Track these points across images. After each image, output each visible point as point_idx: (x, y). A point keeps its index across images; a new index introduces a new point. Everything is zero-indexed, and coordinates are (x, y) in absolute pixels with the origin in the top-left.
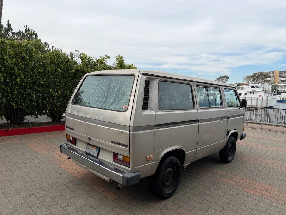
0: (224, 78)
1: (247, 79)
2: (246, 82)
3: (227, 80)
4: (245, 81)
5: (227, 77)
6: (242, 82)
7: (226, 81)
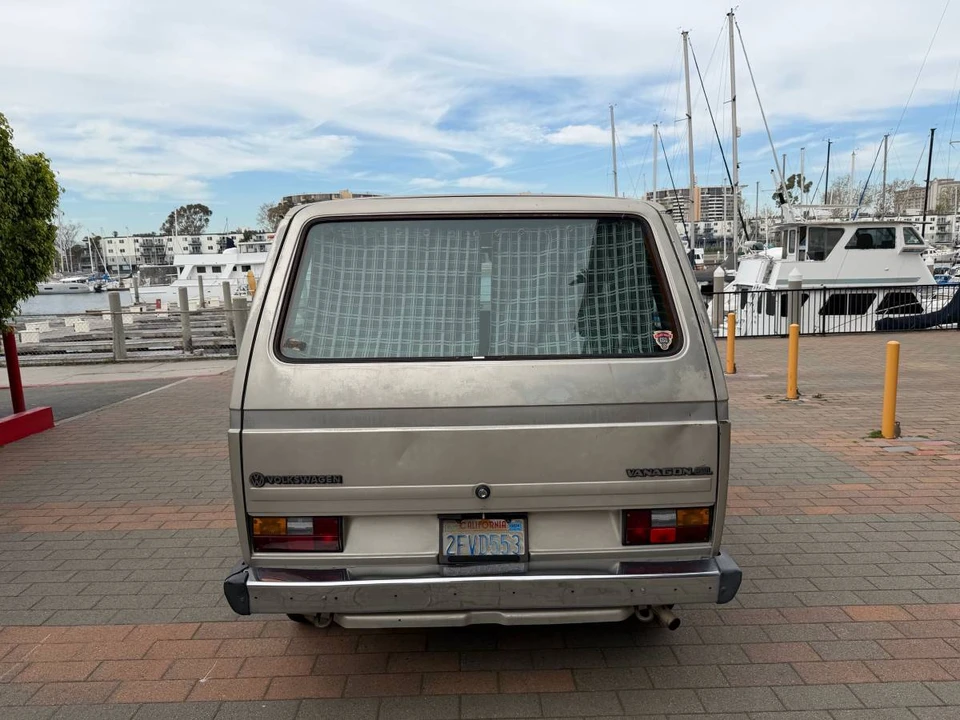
0: (196, 213)
1: (270, 217)
2: (267, 225)
3: (207, 220)
4: (266, 222)
5: (206, 211)
6: (257, 228)
7: (203, 222)
